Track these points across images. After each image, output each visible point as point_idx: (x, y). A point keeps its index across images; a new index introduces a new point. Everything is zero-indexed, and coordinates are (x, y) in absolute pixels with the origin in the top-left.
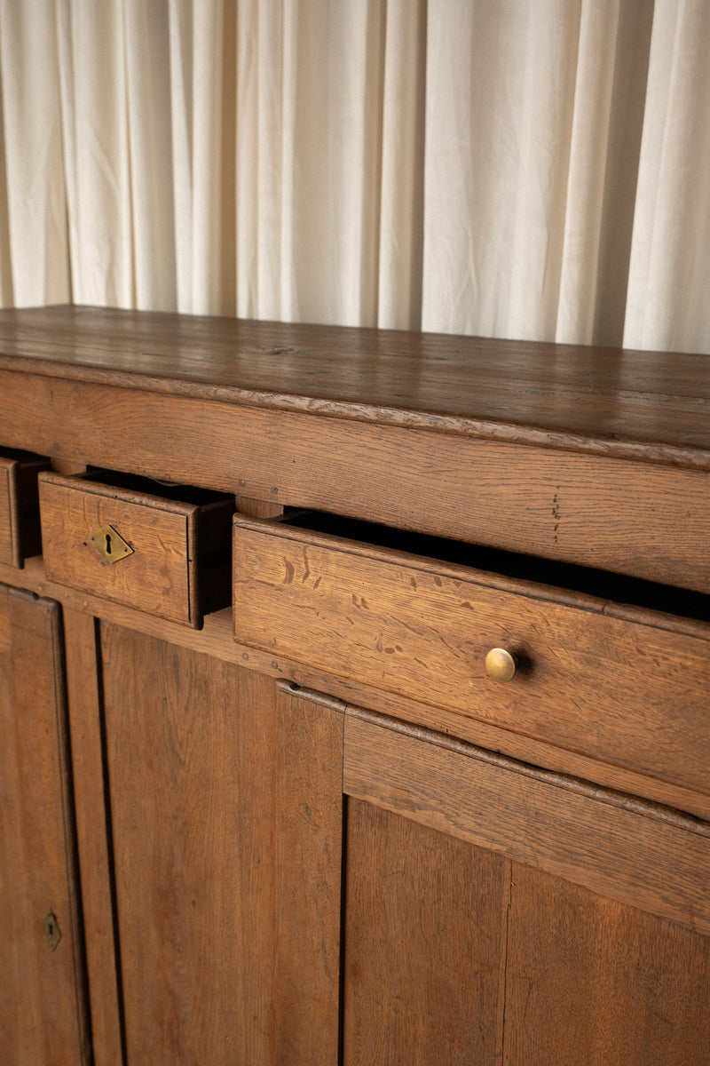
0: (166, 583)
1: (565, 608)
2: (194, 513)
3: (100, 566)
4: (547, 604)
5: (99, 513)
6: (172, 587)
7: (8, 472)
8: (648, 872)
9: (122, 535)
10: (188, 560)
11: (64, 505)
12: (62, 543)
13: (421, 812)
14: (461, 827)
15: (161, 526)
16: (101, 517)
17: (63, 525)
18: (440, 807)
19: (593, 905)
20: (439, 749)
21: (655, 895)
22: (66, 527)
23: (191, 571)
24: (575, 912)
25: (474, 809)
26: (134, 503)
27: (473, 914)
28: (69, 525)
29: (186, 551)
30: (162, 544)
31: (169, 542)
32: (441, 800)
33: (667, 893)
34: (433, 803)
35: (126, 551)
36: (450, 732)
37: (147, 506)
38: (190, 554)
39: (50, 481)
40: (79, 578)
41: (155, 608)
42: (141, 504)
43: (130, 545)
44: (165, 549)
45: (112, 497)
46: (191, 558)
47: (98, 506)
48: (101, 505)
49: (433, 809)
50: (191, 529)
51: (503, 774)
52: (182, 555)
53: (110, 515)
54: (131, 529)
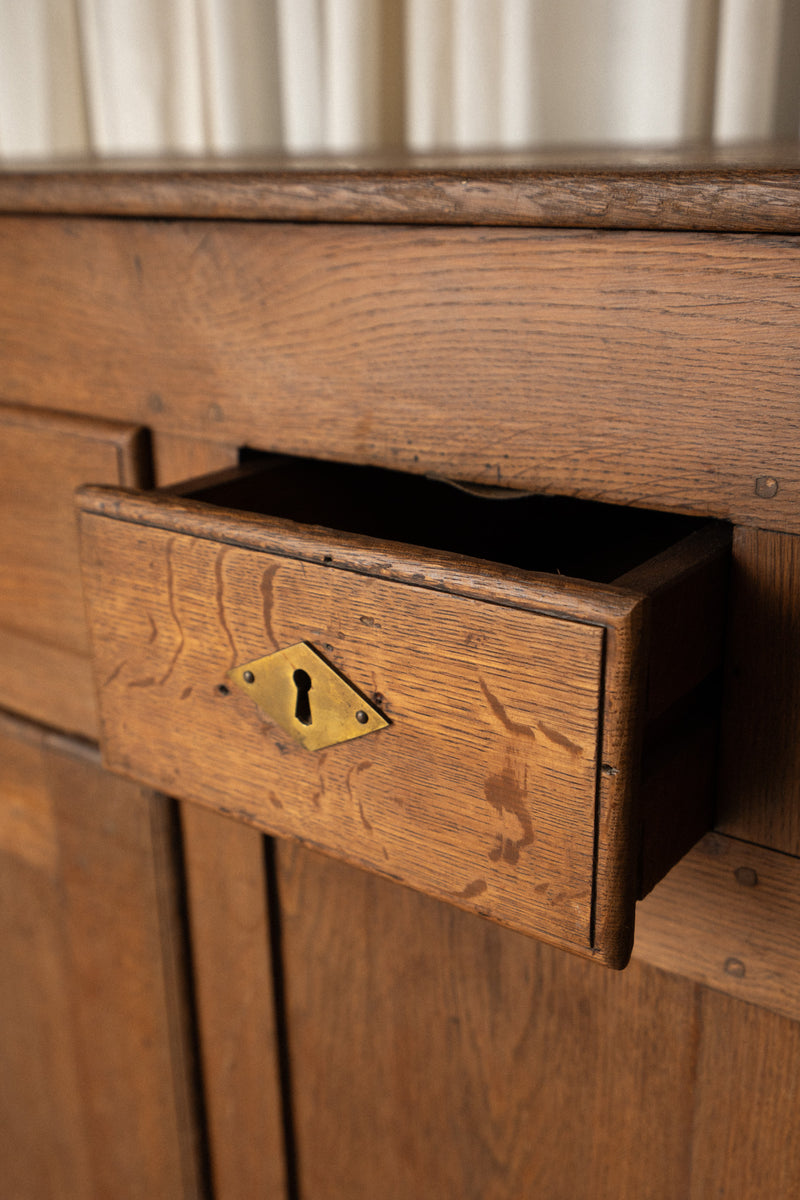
0: (509, 825)
2: (633, 618)
3: (270, 751)
5: (268, 605)
6: (529, 838)
9: (349, 672)
10: (600, 766)
11: (155, 578)
12: (150, 682)
15: (499, 655)
16: (275, 616)
17: (155, 633)
22: (162, 641)
23: (607, 802)
26: (394, 579)
28: (170, 635)
29: (593, 739)
30: (498, 709)
31: (528, 706)
35: (365, 719)
37: (442, 589)
38: (608, 748)
39: (112, 509)
40: (205, 779)
41: (460, 889)
42: (416, 581)
43: (376, 701)
44: (509, 725)
45: (314, 561)
46: (611, 756)
47: (267, 587)
48: (276, 583)
50: (615, 668)
52: (576, 750)
53: (307, 611)
54: (379, 656)
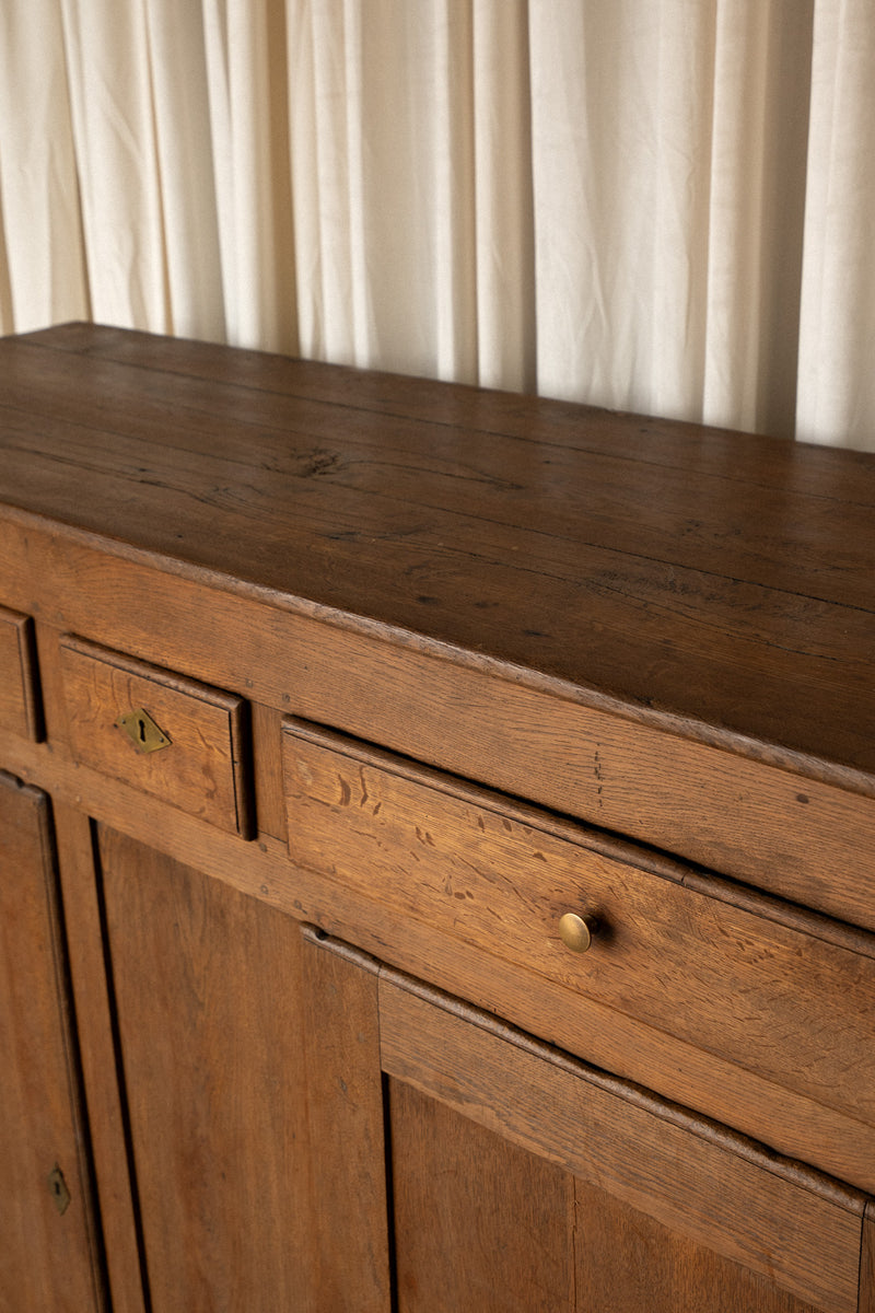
0: (209, 784)
1: (643, 873)
2: (238, 708)
3: (134, 753)
4: (625, 866)
5: (129, 694)
6: (216, 790)
7: (18, 630)
8: (720, 1210)
9: (157, 722)
10: (233, 762)
11: (89, 677)
12: (88, 721)
13: (470, 1105)
14: (514, 1129)
15: (200, 718)
16: (132, 698)
17: (90, 700)
18: (489, 1102)
19: (666, 1239)
20: (484, 1033)
21: (729, 1237)
22: (92, 704)
23: (237, 775)
24: (647, 1245)
25: (527, 1109)
26: (170, 688)
27: (536, 1231)
28: (95, 702)
29: (229, 749)
30: (203, 739)
31: (211, 738)
32: (490, 1094)
33: (741, 1237)
34: (481, 1096)
35: (162, 741)
36: (498, 1013)
37: (183, 692)
38: (235, 755)
39: (73, 647)
40: (110, 764)
41: (198, 810)
42: (176, 689)
43: (166, 734)
44: (207, 745)
45: (144, 677)
46: (236, 759)
47: (129, 686)
48: (132, 684)
49: (482, 1103)
50: (235, 725)
51: (557, 1073)
52: (225, 755)
53: (141, 696)
54: (166, 716)
